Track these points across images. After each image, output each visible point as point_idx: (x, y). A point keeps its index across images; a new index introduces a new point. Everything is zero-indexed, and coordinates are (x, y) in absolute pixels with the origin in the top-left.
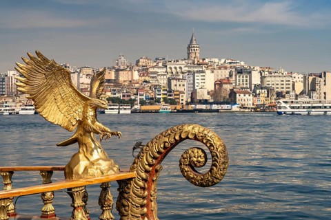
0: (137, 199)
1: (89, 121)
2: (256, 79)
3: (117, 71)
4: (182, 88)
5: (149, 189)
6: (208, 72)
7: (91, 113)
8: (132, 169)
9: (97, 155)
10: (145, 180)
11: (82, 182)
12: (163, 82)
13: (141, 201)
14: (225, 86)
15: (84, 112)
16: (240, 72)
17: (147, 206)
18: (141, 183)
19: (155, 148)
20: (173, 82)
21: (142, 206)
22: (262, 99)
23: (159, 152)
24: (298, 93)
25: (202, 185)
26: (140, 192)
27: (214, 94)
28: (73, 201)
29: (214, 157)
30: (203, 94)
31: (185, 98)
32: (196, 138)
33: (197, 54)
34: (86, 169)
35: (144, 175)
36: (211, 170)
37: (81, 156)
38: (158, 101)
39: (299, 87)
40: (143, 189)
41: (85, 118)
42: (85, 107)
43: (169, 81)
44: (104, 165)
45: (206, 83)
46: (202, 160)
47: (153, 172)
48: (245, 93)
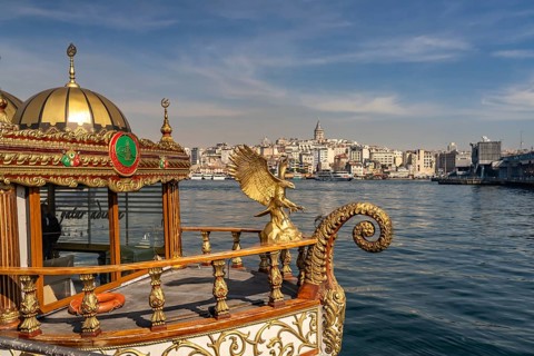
0: (318, 260)
1: (280, 198)
2: (366, 155)
3: (262, 148)
4: (310, 161)
5: (328, 253)
6: (330, 149)
7: (281, 192)
8: (314, 237)
9: (286, 225)
10: (325, 246)
11: (275, 247)
12: (296, 156)
13: (321, 262)
14: (342, 160)
15: (276, 191)
16: (354, 149)
17: (326, 266)
18: (322, 248)
19: (333, 221)
20: (304, 157)
21: (322, 266)
22: (371, 169)
23: (336, 224)
24: (398, 165)
25: (371, 251)
26: (320, 255)
27: (335, 166)
28: (271, 261)
29: (382, 230)
30: (326, 166)
31: (312, 169)
32: (367, 214)
33: (321, 136)
34: (278, 236)
35: (324, 242)
36: (380, 240)
37: (274, 225)
38: (292, 171)
39: (399, 161)
40: (323, 252)
41: (277, 196)
42: (277, 187)
43: (301, 155)
44: (292, 233)
45: (328, 158)
46: (372, 231)
47: (330, 239)
48: (357, 165)
